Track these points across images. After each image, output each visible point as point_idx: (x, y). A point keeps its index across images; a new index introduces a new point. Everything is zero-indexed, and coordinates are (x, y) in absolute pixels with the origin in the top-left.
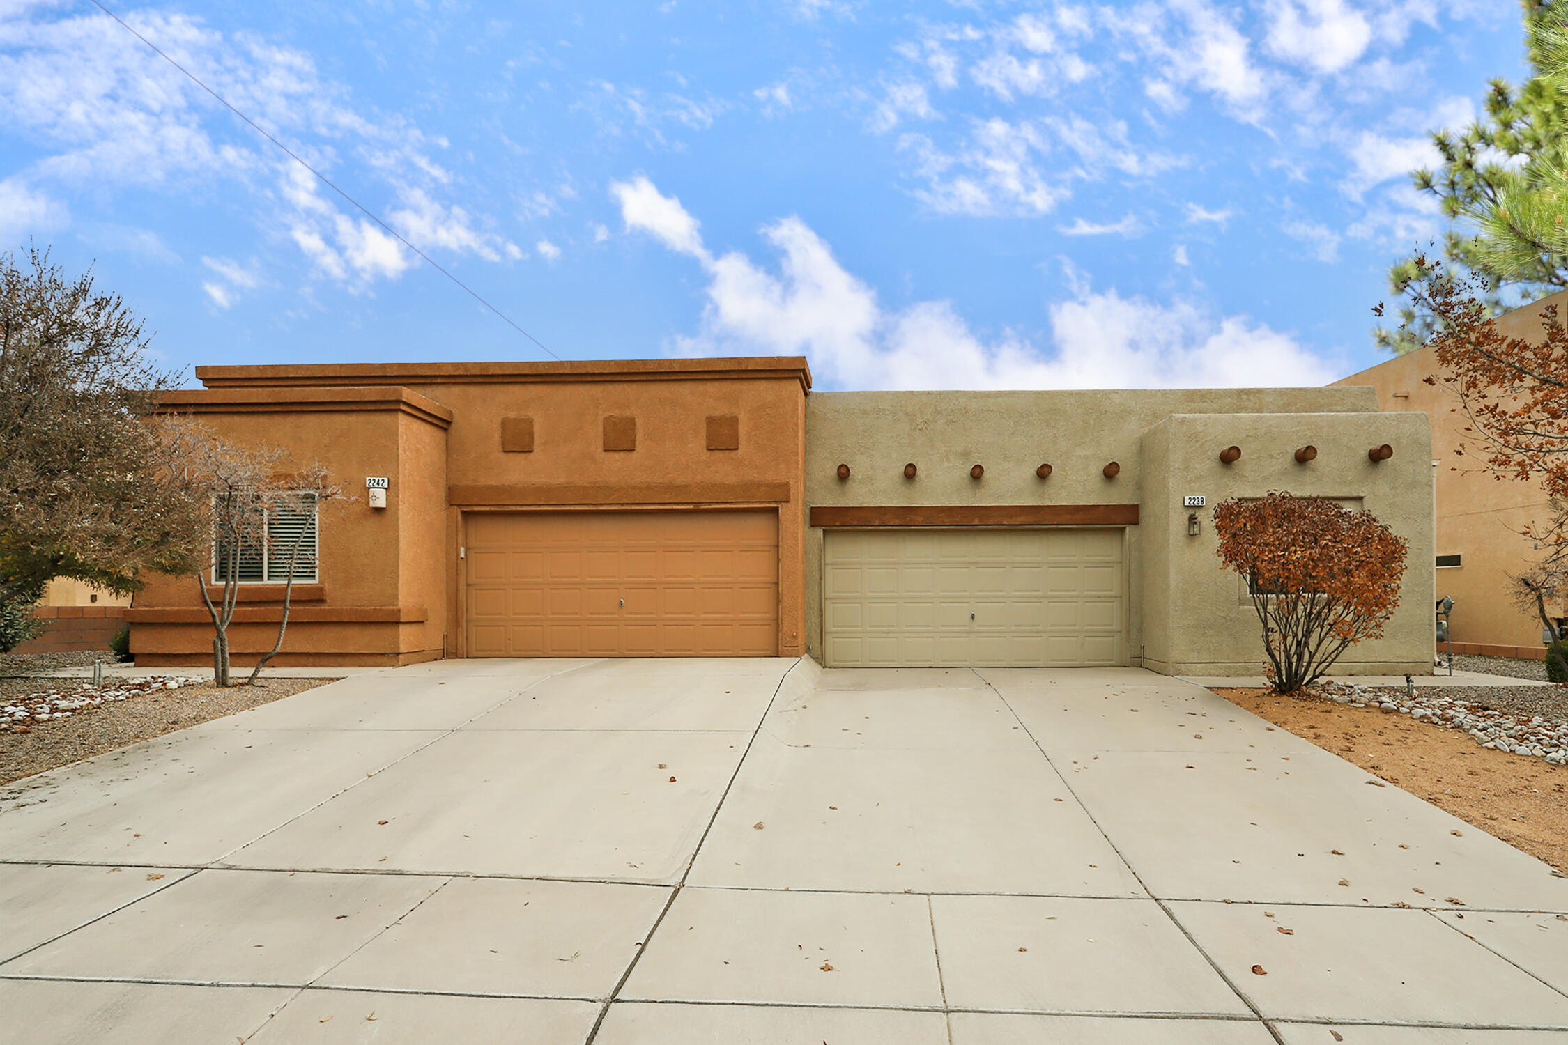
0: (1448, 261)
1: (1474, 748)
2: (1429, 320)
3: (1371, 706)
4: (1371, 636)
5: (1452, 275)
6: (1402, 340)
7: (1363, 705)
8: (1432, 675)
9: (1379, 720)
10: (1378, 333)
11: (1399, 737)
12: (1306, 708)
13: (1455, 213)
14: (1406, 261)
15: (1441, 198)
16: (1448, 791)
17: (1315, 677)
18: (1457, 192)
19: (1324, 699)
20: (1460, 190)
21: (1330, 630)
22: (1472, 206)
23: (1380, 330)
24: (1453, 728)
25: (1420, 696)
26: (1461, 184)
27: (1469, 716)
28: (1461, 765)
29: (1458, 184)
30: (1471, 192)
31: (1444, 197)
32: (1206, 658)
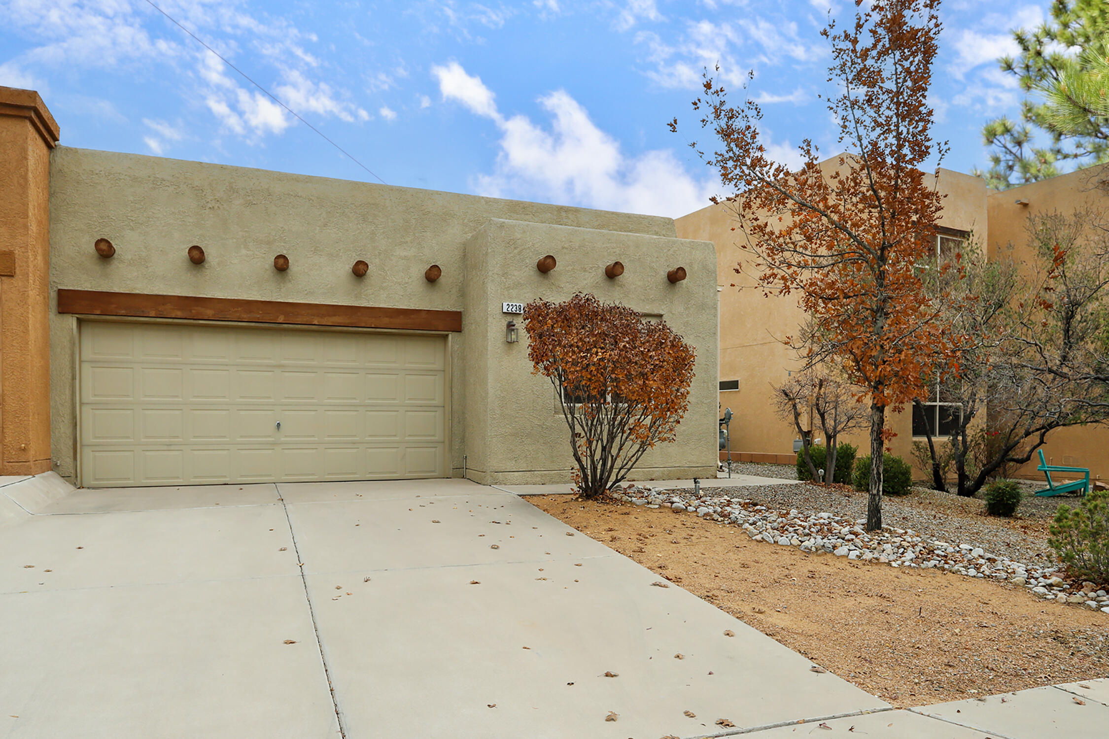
0: (1024, 121)
1: (745, 542)
2: (1010, 163)
3: (664, 507)
4: (665, 440)
5: (1027, 131)
6: (992, 178)
7: (657, 506)
8: (716, 477)
9: (670, 519)
10: (975, 172)
11: (685, 535)
12: (608, 511)
13: (1029, 88)
14: (995, 122)
15: (1019, 77)
16: (724, 587)
17: (617, 481)
18: (1030, 73)
19: (625, 502)
20: (1032, 71)
21: (629, 434)
22: (1041, 82)
23: (976, 170)
24: (729, 523)
25: (705, 495)
26: (1033, 67)
27: (743, 512)
28: (735, 558)
29: (1031, 67)
30: (1041, 73)
31: (1021, 76)
32: (523, 466)
